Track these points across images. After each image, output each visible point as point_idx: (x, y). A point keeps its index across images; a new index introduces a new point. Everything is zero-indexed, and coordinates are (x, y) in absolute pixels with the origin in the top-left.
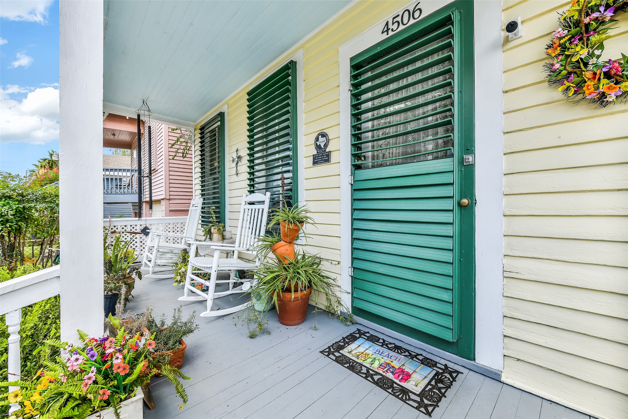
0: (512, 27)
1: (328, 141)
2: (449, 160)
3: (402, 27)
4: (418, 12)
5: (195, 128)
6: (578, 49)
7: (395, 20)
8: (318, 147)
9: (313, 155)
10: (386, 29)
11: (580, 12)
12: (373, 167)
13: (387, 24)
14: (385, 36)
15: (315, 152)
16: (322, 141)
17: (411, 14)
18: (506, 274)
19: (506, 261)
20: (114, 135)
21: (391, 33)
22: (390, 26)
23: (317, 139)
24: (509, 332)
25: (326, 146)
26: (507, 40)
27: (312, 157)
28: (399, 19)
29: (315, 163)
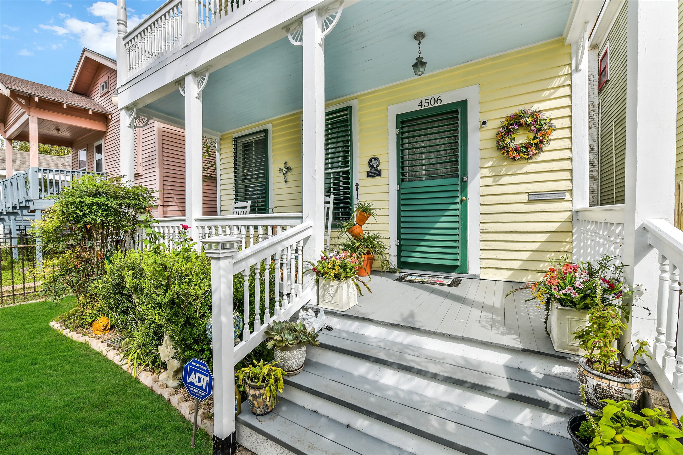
0: (484, 123)
1: (379, 163)
2: (456, 179)
3: (430, 106)
4: (440, 101)
5: (221, 138)
6: (507, 138)
7: (426, 101)
8: (371, 166)
9: (367, 171)
10: (421, 104)
11: (508, 124)
12: (409, 181)
13: (422, 101)
14: (420, 108)
15: (369, 170)
16: (374, 163)
17: (436, 101)
18: (481, 231)
19: (481, 225)
20: (58, 130)
21: (424, 108)
22: (423, 103)
23: (370, 161)
24: (482, 256)
25: (377, 166)
26: (481, 127)
27: (366, 173)
28: (429, 101)
29: (368, 176)
